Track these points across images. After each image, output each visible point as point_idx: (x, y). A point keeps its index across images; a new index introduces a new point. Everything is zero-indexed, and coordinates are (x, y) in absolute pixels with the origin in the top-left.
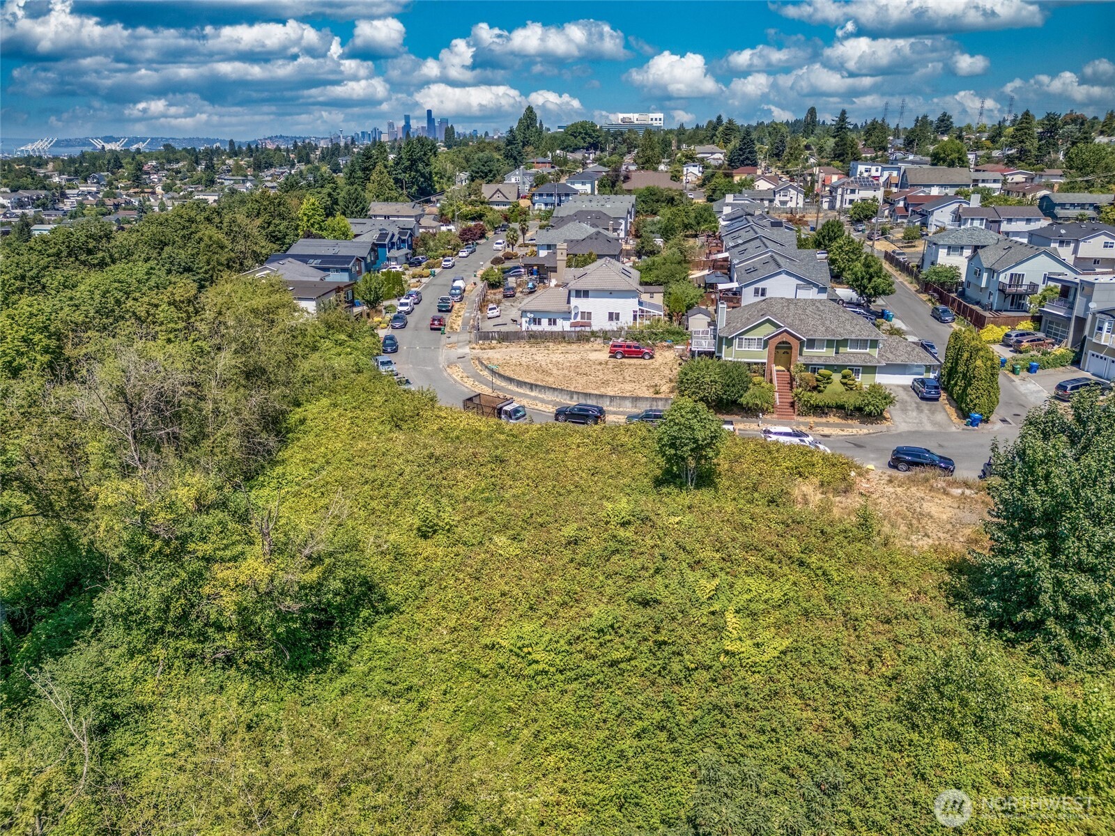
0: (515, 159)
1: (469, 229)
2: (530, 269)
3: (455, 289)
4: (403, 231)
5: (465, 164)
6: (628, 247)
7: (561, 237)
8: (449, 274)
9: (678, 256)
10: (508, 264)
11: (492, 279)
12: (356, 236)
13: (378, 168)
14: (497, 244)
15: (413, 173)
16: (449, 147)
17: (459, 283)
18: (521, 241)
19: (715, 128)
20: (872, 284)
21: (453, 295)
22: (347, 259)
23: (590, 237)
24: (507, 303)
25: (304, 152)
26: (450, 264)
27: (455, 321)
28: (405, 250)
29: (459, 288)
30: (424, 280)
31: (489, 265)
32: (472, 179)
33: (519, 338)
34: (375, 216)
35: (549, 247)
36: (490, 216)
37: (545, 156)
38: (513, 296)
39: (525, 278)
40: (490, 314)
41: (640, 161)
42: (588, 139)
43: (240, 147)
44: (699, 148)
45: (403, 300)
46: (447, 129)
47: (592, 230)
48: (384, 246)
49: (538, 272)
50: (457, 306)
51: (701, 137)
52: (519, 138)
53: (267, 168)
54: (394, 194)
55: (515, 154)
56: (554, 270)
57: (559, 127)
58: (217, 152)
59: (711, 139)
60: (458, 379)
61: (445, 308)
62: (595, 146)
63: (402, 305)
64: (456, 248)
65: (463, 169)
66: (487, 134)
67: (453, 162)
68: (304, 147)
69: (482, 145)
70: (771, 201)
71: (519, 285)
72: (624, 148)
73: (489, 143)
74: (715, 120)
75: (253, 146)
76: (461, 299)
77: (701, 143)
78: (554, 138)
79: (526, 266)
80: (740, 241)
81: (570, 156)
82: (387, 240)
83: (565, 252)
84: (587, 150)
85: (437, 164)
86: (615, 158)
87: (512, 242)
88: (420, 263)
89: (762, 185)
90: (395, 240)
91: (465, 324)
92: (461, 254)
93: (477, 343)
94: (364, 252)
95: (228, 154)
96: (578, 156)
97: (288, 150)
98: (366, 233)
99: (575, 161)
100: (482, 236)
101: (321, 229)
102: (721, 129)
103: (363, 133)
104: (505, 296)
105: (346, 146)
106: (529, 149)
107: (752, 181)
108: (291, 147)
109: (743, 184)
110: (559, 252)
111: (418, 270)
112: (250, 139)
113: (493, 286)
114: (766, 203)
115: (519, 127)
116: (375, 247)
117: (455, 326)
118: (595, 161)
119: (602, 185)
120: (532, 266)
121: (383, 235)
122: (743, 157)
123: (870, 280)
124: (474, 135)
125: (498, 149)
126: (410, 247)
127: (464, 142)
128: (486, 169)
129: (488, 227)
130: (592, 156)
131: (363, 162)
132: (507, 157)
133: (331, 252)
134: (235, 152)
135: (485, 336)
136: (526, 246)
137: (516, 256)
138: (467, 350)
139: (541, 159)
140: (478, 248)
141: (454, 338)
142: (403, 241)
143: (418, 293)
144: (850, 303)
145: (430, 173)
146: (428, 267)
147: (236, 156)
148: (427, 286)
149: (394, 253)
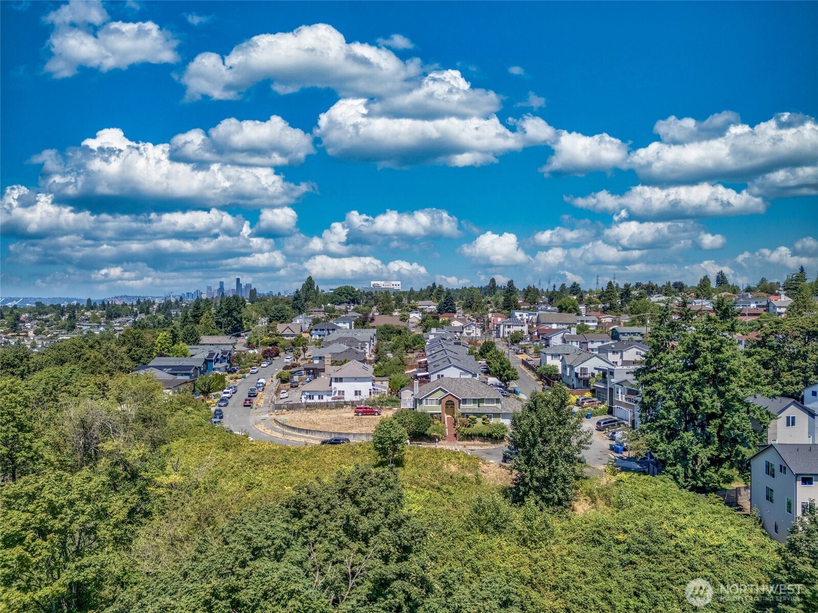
0: (299, 309)
1: (269, 351)
2: (308, 370)
3: (259, 384)
4: (224, 352)
5: (265, 313)
6: (371, 359)
7: (326, 352)
8: (255, 377)
9: (399, 361)
10: (293, 370)
11: (283, 377)
12: (192, 356)
13: (205, 315)
14: (287, 359)
15: (229, 318)
16: (252, 302)
17: (261, 380)
18: (302, 357)
19: (432, 291)
20: (505, 374)
21: (258, 388)
22: (189, 367)
23: (346, 351)
24: (293, 390)
25: (144, 306)
26: (255, 371)
27: (259, 401)
28: (225, 364)
29: (262, 383)
30: (238, 380)
31: (281, 370)
32: (271, 321)
33: (300, 408)
34: (204, 344)
35: (320, 358)
36: (282, 343)
37: (320, 307)
38: (297, 386)
39: (305, 376)
40: (282, 396)
41: (381, 310)
42: (349, 297)
43: (95, 303)
44: (420, 303)
45: (225, 391)
46: (251, 291)
47: (347, 348)
48: (212, 361)
49: (313, 373)
50: (260, 394)
51: (424, 296)
52: (303, 296)
53: (116, 317)
54: (216, 331)
55: (300, 306)
56: (323, 370)
57: (331, 290)
58: (78, 306)
59: (429, 297)
60: (262, 430)
61: (252, 395)
62: (354, 301)
63: (225, 393)
64: (259, 362)
65: (263, 316)
66: (279, 294)
67: (256, 311)
68: (145, 303)
69: (276, 300)
70: (461, 333)
71: (301, 381)
72: (372, 302)
73: (282, 300)
74: (431, 286)
75: (106, 303)
76: (263, 390)
77: (423, 299)
78: (326, 296)
79: (305, 369)
80: (433, 352)
81: (337, 307)
82: (214, 357)
83: (330, 360)
84: (349, 303)
85: (245, 313)
86: (366, 308)
87: (297, 357)
88: (235, 371)
89: (456, 324)
90: (219, 357)
91: (266, 402)
92: (262, 365)
93: (273, 412)
94: (200, 364)
95: (86, 308)
96: (343, 307)
97: (132, 305)
98: (199, 355)
99: (340, 310)
100: (277, 355)
101: (169, 351)
102: (435, 291)
103: (188, 293)
104: (292, 387)
105: (177, 302)
106: (310, 303)
107: (450, 321)
108: (135, 303)
109: (444, 323)
110: (326, 360)
111: (234, 375)
112: (102, 298)
113: (284, 381)
114: (458, 334)
115: (302, 289)
116: (207, 362)
117: (259, 404)
118: (354, 310)
119: (356, 325)
120: (309, 369)
121: (211, 354)
122: (447, 307)
123: (504, 371)
124: (270, 295)
125: (288, 303)
126: (229, 362)
127: (263, 299)
128: (280, 315)
129: (281, 349)
130: (352, 307)
131: (194, 311)
132: (294, 308)
133: (177, 364)
134: (91, 306)
135: (279, 407)
136: (306, 359)
137: (299, 365)
138: (267, 416)
139: (317, 309)
140: (273, 362)
141: (259, 410)
142: (225, 358)
143: (235, 387)
144: (496, 386)
145: (241, 318)
146: (241, 373)
147: (92, 309)
148: (240, 383)
149: (218, 365)
